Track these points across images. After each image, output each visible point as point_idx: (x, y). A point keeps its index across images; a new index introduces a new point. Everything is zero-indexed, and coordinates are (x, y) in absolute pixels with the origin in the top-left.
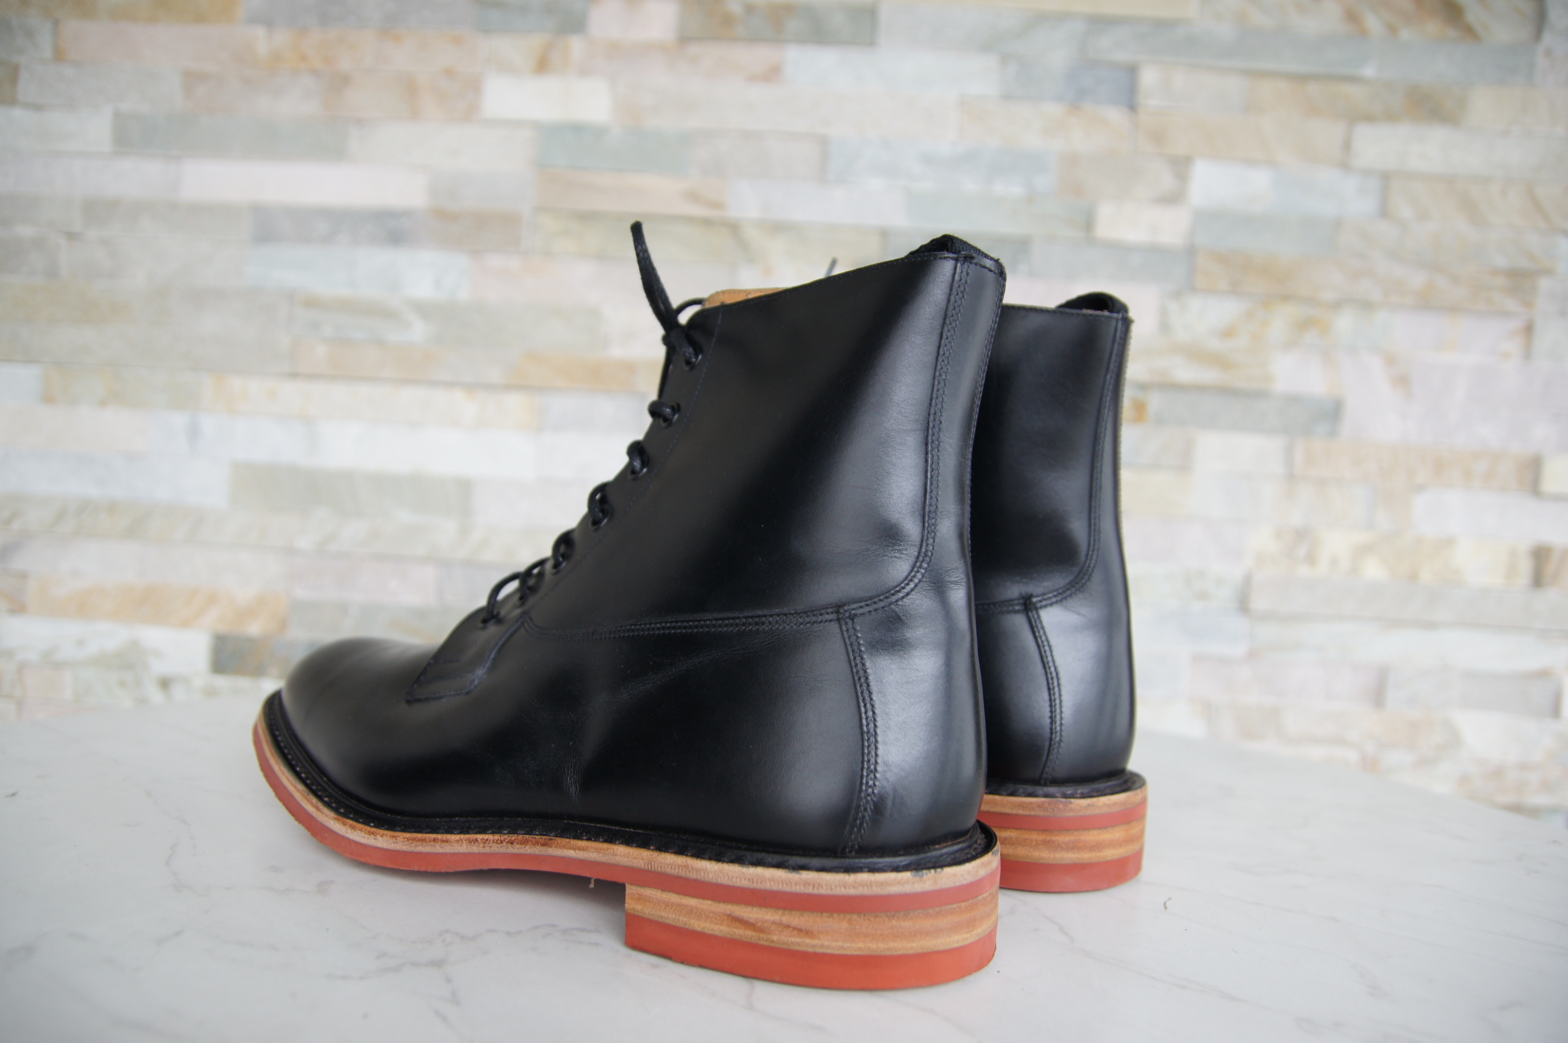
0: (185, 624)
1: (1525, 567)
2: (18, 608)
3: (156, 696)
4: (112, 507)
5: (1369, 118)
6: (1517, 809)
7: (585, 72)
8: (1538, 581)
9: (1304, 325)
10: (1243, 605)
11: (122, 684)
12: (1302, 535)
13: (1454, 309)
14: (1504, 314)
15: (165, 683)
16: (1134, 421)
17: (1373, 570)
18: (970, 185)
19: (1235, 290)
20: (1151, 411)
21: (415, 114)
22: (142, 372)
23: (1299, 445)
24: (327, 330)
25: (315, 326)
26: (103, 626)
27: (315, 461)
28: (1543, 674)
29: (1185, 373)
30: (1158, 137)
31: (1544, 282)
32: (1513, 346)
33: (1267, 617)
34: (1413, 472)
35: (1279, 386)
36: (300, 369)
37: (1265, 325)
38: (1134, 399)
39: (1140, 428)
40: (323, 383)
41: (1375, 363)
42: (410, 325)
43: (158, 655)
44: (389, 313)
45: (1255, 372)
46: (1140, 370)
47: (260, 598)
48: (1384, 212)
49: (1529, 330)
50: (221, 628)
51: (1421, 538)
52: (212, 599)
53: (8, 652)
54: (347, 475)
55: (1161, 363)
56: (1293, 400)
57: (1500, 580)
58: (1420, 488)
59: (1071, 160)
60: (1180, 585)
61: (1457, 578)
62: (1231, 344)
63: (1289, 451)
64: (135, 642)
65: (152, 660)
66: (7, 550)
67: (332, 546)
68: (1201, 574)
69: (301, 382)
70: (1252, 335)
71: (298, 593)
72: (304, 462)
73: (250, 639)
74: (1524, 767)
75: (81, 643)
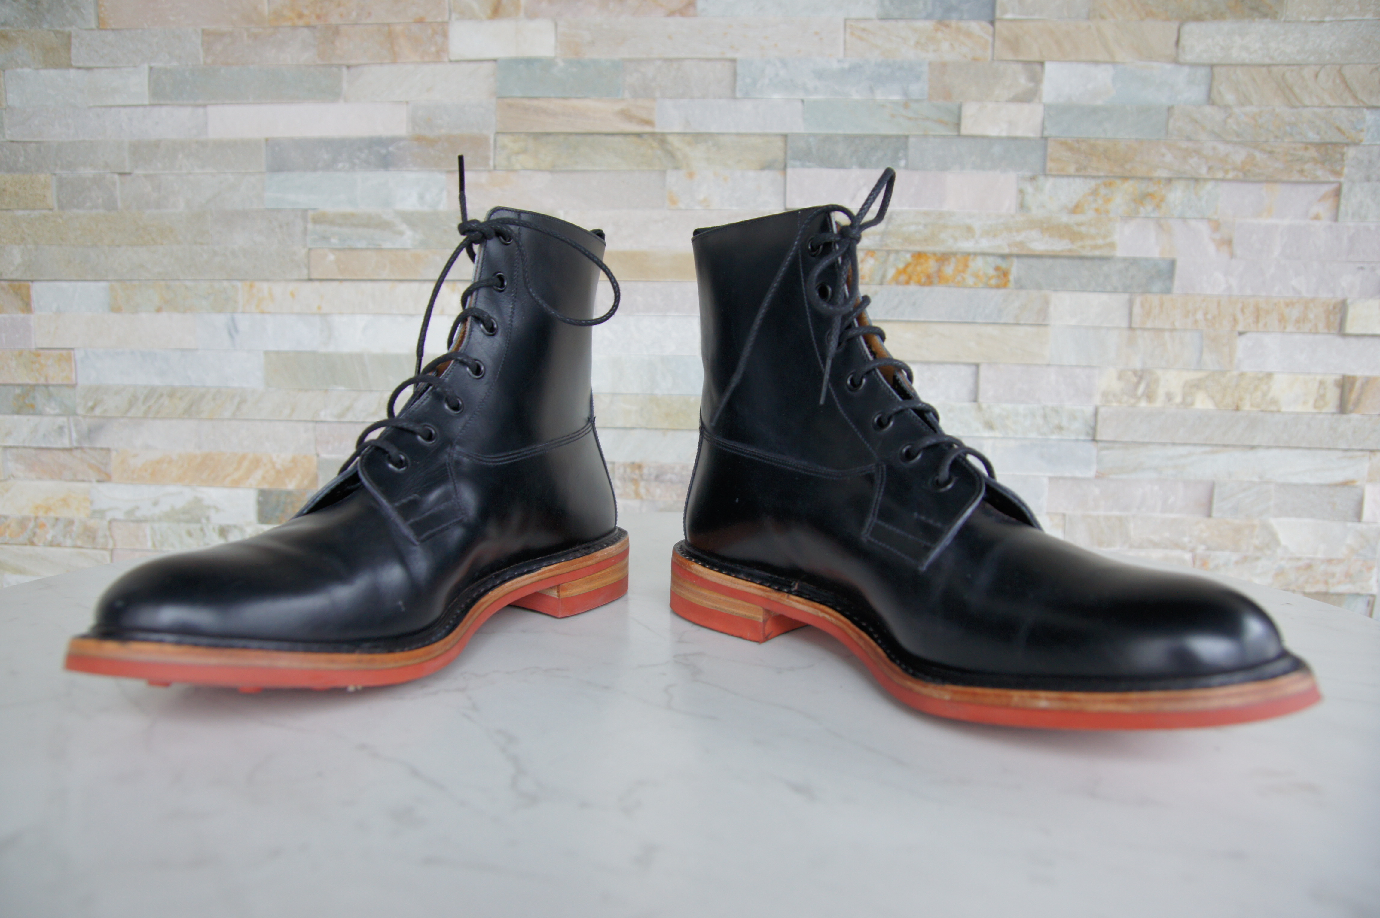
0: (236, 484)
1: (1333, 395)
2: (105, 478)
4: (172, 393)
5: (1198, 18)
6: (1324, 596)
7: (532, 15)
8: (1342, 408)
9: (1142, 198)
10: (1093, 435)
11: (190, 534)
12: (1140, 375)
13: (1271, 180)
14: (1316, 182)
15: (223, 531)
16: (998, 287)
17: (1202, 403)
18: (856, 94)
19: (1081, 172)
20: (1011, 278)
21: (395, 58)
22: (189, 284)
23: (1138, 300)
24: (334, 241)
25: (325, 238)
26: (172, 489)
27: (331, 349)
28: (1345, 484)
29: (1040, 244)
30: (1014, 44)
31: (1351, 152)
32: (1323, 209)
33: (1113, 443)
34: (1235, 321)
35: (1120, 253)
36: (315, 276)
37: (1107, 200)
38: (997, 269)
39: (1002, 292)
40: (335, 284)
41: (1203, 228)
42: (401, 233)
43: (217, 509)
44: (384, 225)
45: (1100, 242)
46: (1001, 244)
47: (294, 460)
48: (1210, 100)
49: (1337, 193)
50: (266, 486)
51: (1242, 375)
52: (257, 463)
53: (100, 513)
54: (359, 358)
55: (1019, 238)
56: (1134, 261)
57: (1310, 408)
58: (1241, 334)
59: (942, 67)
60: (1040, 421)
61: (1273, 408)
62: (1078, 218)
63: (1131, 304)
64: (198, 501)
65: (212, 514)
66: (92, 433)
67: (349, 417)
68: (1056, 411)
69: (317, 284)
70: (1097, 210)
71: (324, 455)
72: (322, 350)
73: (289, 493)
74: (1330, 561)
75: (156, 503)
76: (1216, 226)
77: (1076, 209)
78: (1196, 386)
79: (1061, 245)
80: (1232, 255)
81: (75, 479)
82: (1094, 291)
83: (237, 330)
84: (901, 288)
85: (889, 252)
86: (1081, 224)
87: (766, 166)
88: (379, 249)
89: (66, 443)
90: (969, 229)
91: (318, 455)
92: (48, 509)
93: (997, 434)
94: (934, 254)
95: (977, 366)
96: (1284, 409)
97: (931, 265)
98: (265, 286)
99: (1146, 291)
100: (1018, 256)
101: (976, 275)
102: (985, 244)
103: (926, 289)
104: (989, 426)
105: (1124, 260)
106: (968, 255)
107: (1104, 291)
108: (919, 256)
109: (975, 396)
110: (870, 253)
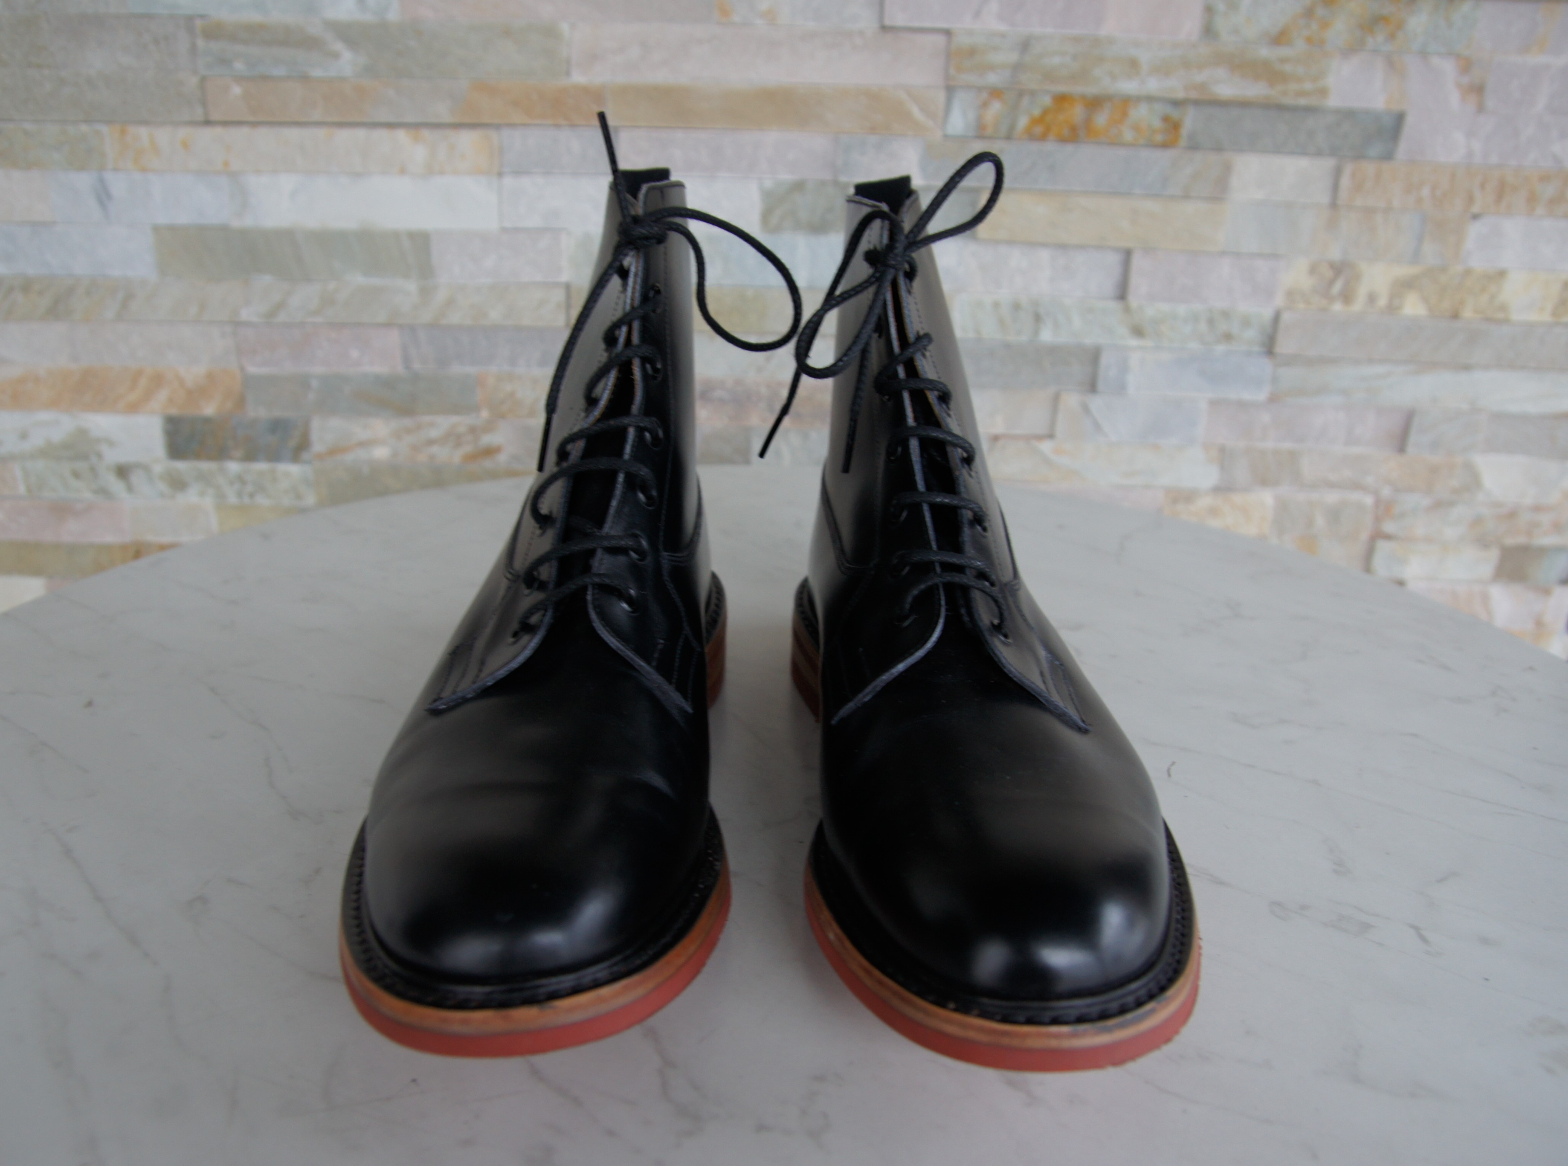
0: (133, 408)
3: (116, 486)
4: (27, 285)
9: (1371, 24)
10: (1269, 347)
11: (76, 475)
12: (1338, 269)
15: (123, 472)
16: (1165, 145)
17: (1413, 307)
20: (1184, 131)
22: (28, 126)
23: (1348, 169)
24: (239, 66)
25: (224, 61)
26: (44, 416)
27: (248, 222)
29: (1227, 88)
33: (1291, 361)
34: (1471, 200)
35: (1333, 101)
36: (215, 116)
37: (1325, 25)
38: (1166, 119)
39: (1170, 153)
40: (245, 131)
41: (1448, 68)
42: (336, 56)
43: (111, 443)
44: (310, 43)
45: (1308, 86)
46: (1175, 86)
47: (211, 377)
50: (174, 411)
51: (1468, 272)
52: (158, 380)
54: (288, 236)
55: (1200, 77)
56: (1349, 114)
57: (1546, 317)
58: (1475, 217)
60: (1203, 327)
61: (1500, 315)
62: (1284, 51)
63: (1337, 173)
64: (82, 433)
65: (104, 449)
67: (282, 317)
68: (1226, 314)
69: (218, 130)
70: (1309, 40)
71: (252, 370)
72: (236, 224)
73: (207, 420)
74: (1538, 509)
75: (24, 436)
76: (1466, 65)
77: (1280, 38)
78: (1406, 285)
79: (1255, 90)
80: (1481, 108)
82: (1292, 153)
83: (109, 196)
84: (1035, 146)
85: (1021, 94)
86: (1283, 60)
88: (305, 78)
90: (1133, 65)
91: (242, 369)
93: (1148, 343)
94: (1083, 97)
95: (1127, 255)
96: (1515, 316)
97: (1077, 113)
98: (143, 132)
99: (1360, 156)
100: (1196, 103)
101: (1136, 128)
102: (1153, 85)
103: (1069, 148)
104: (1138, 332)
105: (1337, 111)
106: (1126, 102)
107: (1304, 153)
108: (1061, 100)
109: (1122, 294)
110: (996, 93)
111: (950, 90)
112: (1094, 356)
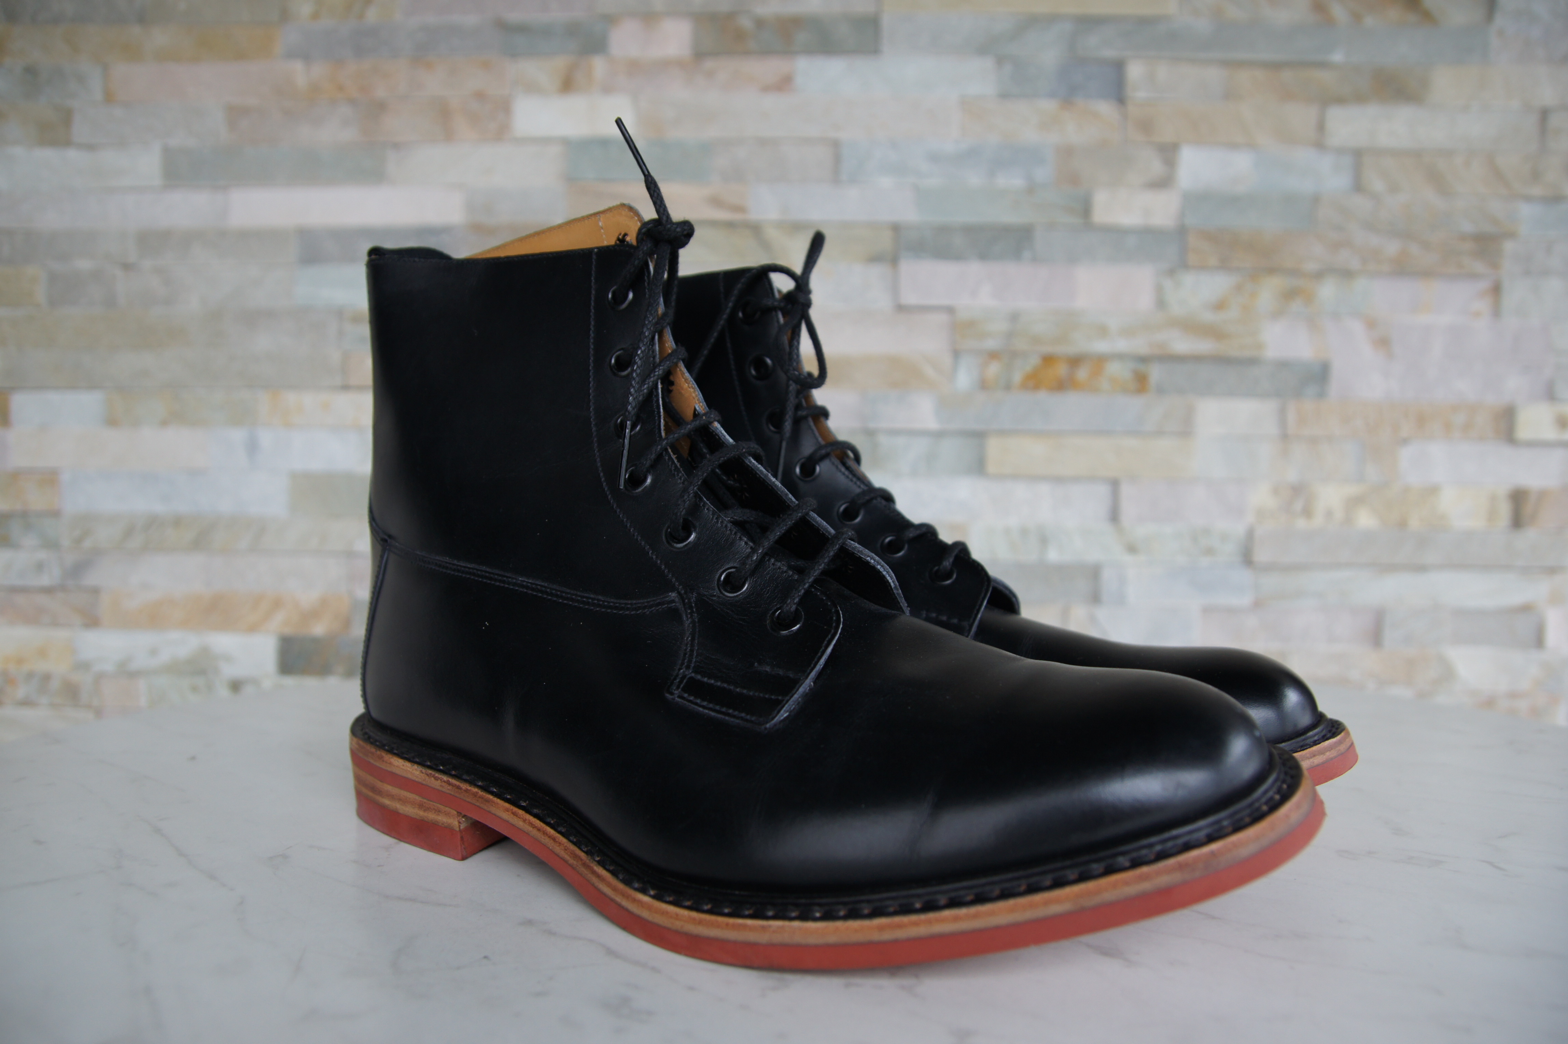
0: (253, 629)
1: (1505, 510)
2: (92, 622)
3: (227, 698)
4: (178, 521)
5: (1340, 100)
7: (608, 89)
8: (1517, 522)
9: (1290, 295)
10: (1247, 558)
11: (195, 689)
12: (1298, 490)
13: (1427, 274)
14: (1473, 276)
15: (236, 686)
16: (1136, 391)
17: (1365, 520)
18: (974, 179)
19: (1224, 266)
20: (1151, 382)
21: (449, 135)
22: (201, 392)
23: (1291, 407)
26: (174, 635)
28: (1526, 609)
29: (1182, 345)
30: (1146, 126)
31: (1509, 246)
32: (1483, 306)
33: (1270, 568)
34: (1397, 427)
35: (1271, 354)
36: (353, 383)
37: (1254, 296)
38: (1135, 372)
39: (1141, 397)
41: (1357, 327)
43: (229, 659)
45: (1247, 341)
46: (1139, 345)
47: (322, 600)
48: (1358, 186)
49: (1496, 290)
50: (288, 631)
51: (1408, 488)
52: (277, 604)
53: (83, 666)
55: (1159, 337)
56: (1283, 365)
57: (1482, 524)
58: (1405, 441)
59: (1067, 152)
60: (1188, 542)
61: (1442, 524)
62: (1224, 315)
63: (1282, 413)
64: (205, 650)
65: (222, 665)
66: (78, 569)
68: (1206, 531)
69: (353, 393)
70: (1242, 307)
71: (358, 594)
73: (315, 641)
74: (1513, 695)
75: (154, 652)
76: (1371, 324)
77: (1220, 306)
78: (1354, 503)
79: (1204, 346)
80: (1390, 356)
81: (55, 623)
82: (1243, 396)
83: (257, 448)
84: (1029, 395)
85: (1014, 355)
86: (1225, 322)
87: (875, 259)
89: (45, 580)
90: (1103, 329)
91: (350, 593)
92: (20, 661)
93: (1142, 558)
94: (1066, 356)
95: (1115, 484)
96: (1455, 524)
97: (1062, 370)
98: (292, 395)
99: (1299, 395)
100: (1159, 358)
101: (1112, 380)
102: (1122, 345)
103: (1058, 396)
104: (1132, 549)
105: (1274, 362)
106: (1100, 361)
108: (1048, 358)
109: (1114, 516)
110: (993, 355)
111: (956, 354)
112: (1094, 573)
